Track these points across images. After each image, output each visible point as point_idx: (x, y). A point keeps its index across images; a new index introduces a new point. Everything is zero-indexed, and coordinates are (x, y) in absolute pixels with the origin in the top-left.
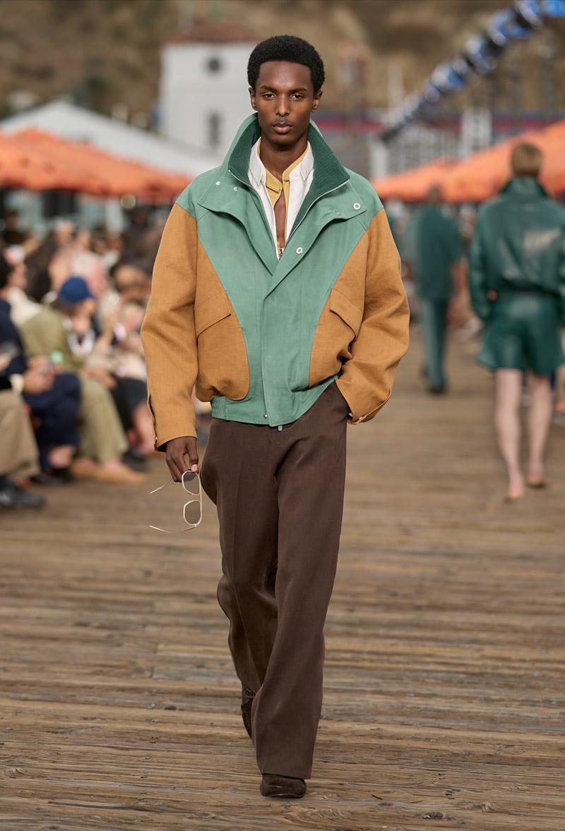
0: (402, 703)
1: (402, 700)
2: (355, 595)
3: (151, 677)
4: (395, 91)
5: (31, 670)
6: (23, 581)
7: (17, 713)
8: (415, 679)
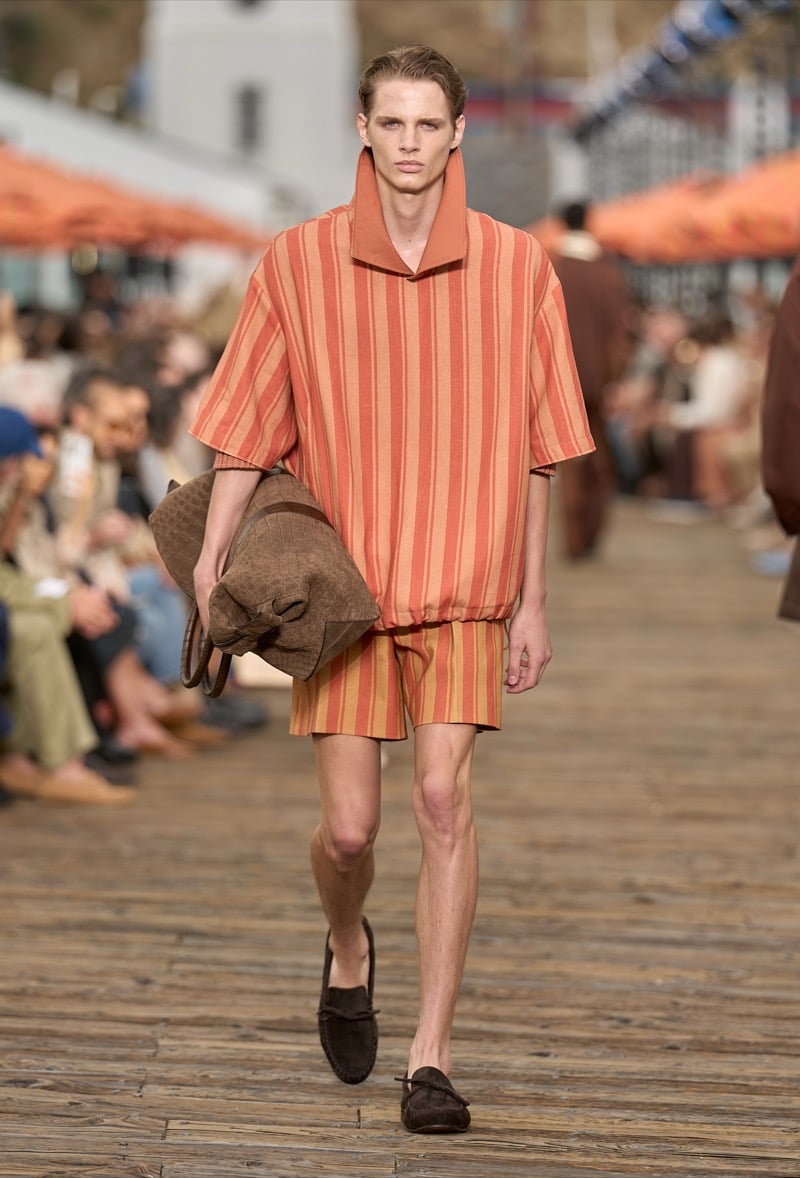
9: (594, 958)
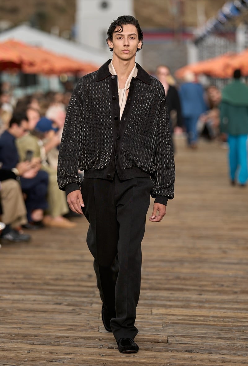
0: (233, 343)
1: (233, 342)
2: (201, 286)
3: (98, 331)
4: (201, 18)
5: (34, 328)
6: (24, 281)
7: (30, 351)
8: (239, 331)
9: (212, 268)
